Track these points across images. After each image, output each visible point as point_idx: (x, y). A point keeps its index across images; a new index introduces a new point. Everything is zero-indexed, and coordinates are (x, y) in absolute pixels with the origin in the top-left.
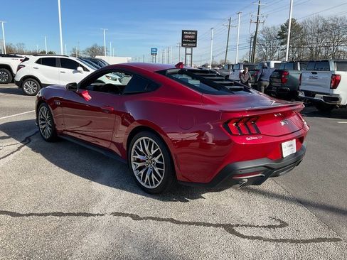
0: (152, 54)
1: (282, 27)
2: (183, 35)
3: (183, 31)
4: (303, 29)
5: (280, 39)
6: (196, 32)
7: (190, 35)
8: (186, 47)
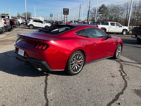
0: (51, 16)
1: (100, 7)
2: (64, 10)
3: (64, 9)
4: (107, 9)
5: (99, 12)
6: (68, 9)
7: (66, 10)
8: (65, 15)
